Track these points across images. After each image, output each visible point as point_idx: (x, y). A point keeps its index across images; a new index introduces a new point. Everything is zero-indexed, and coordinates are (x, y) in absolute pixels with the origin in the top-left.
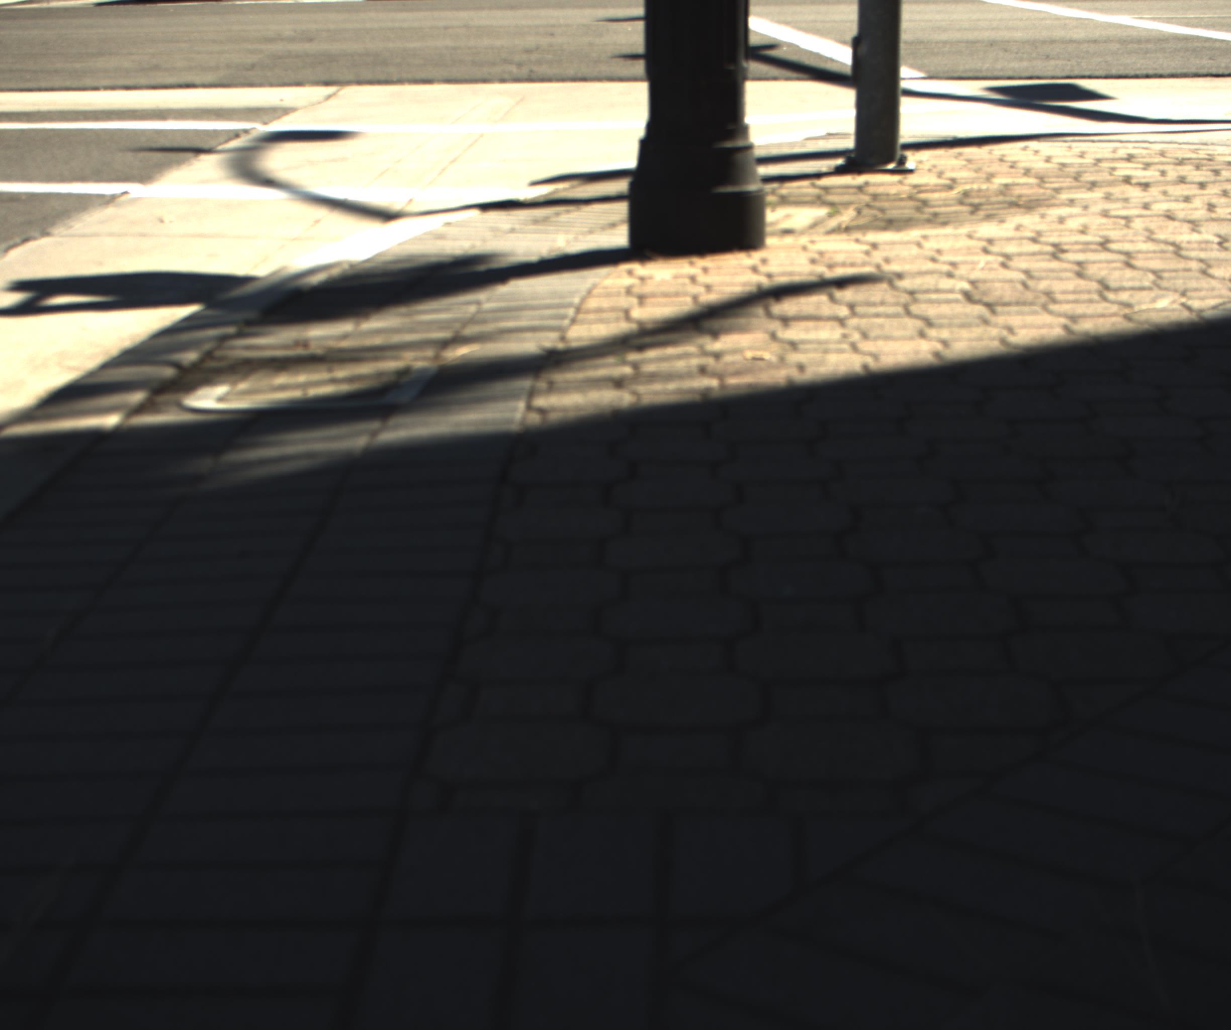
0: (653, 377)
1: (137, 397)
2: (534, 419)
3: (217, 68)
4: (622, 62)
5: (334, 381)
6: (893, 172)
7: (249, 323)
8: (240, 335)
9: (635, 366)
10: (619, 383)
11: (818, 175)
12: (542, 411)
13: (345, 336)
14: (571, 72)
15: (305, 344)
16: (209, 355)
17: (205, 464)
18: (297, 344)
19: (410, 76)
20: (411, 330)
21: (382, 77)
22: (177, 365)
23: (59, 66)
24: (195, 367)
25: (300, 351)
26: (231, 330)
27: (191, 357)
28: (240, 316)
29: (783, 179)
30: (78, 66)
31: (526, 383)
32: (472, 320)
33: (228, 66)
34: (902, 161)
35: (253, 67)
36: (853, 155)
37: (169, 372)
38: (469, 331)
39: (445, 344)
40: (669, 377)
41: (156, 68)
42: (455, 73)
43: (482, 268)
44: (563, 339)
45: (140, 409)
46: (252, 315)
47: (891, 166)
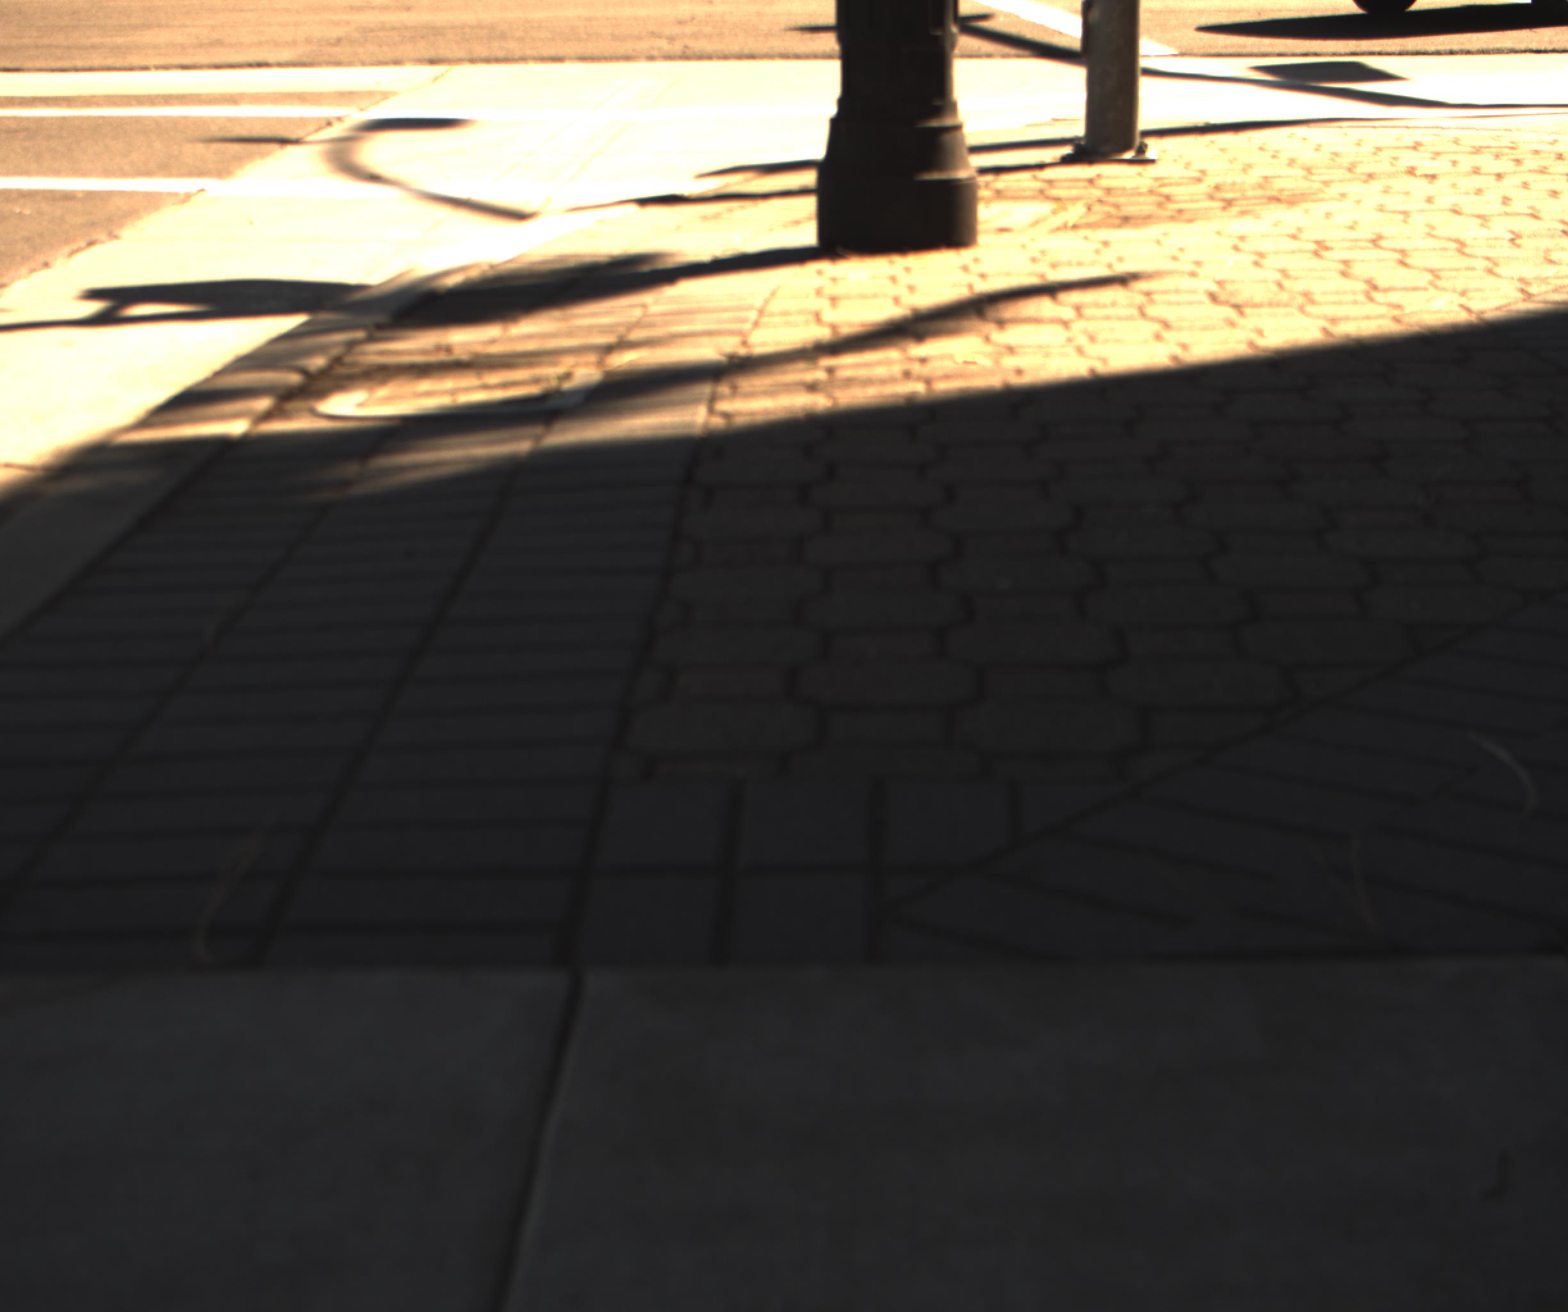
0: (849, 382)
1: (263, 404)
2: (718, 422)
3: (294, 43)
4: (798, 35)
5: (485, 387)
6: (1130, 162)
7: (380, 327)
8: (371, 339)
9: (830, 371)
10: (812, 387)
11: (1041, 166)
12: (726, 415)
13: (493, 341)
14: (735, 48)
15: (448, 349)
16: (337, 361)
17: (351, 469)
18: (438, 348)
19: (535, 53)
20: (569, 334)
21: (501, 54)
22: (304, 372)
23: (97, 40)
24: (324, 373)
25: (442, 357)
26: (360, 334)
27: (318, 362)
28: (370, 320)
29: (998, 170)
30: (120, 40)
31: (706, 389)
32: (637, 325)
33: (308, 41)
34: (1142, 150)
35: (339, 41)
36: (1083, 143)
37: (294, 378)
38: (636, 335)
39: (609, 349)
40: (868, 382)
41: (218, 43)
42: (591, 48)
43: (646, 268)
44: (744, 343)
45: (268, 416)
46: (381, 318)
47: (1129, 155)
